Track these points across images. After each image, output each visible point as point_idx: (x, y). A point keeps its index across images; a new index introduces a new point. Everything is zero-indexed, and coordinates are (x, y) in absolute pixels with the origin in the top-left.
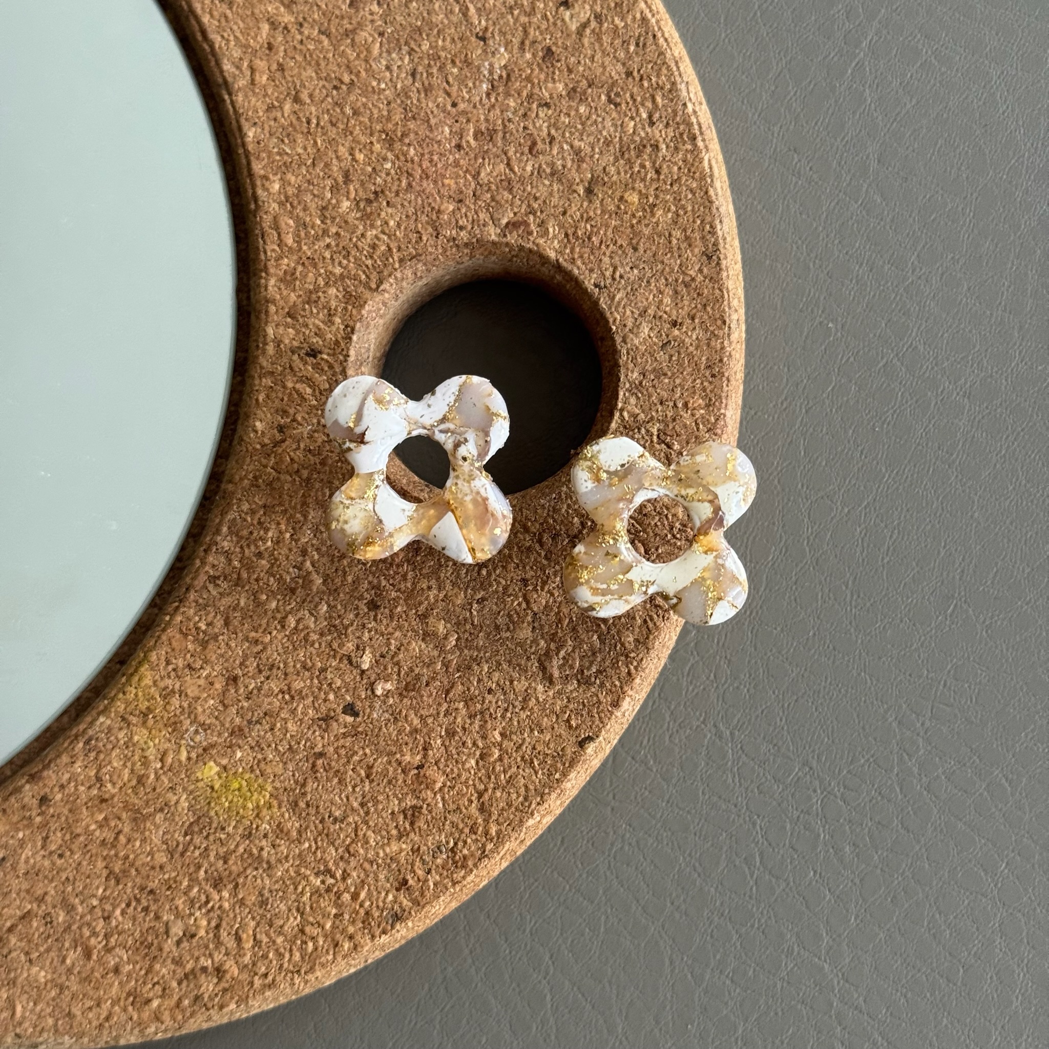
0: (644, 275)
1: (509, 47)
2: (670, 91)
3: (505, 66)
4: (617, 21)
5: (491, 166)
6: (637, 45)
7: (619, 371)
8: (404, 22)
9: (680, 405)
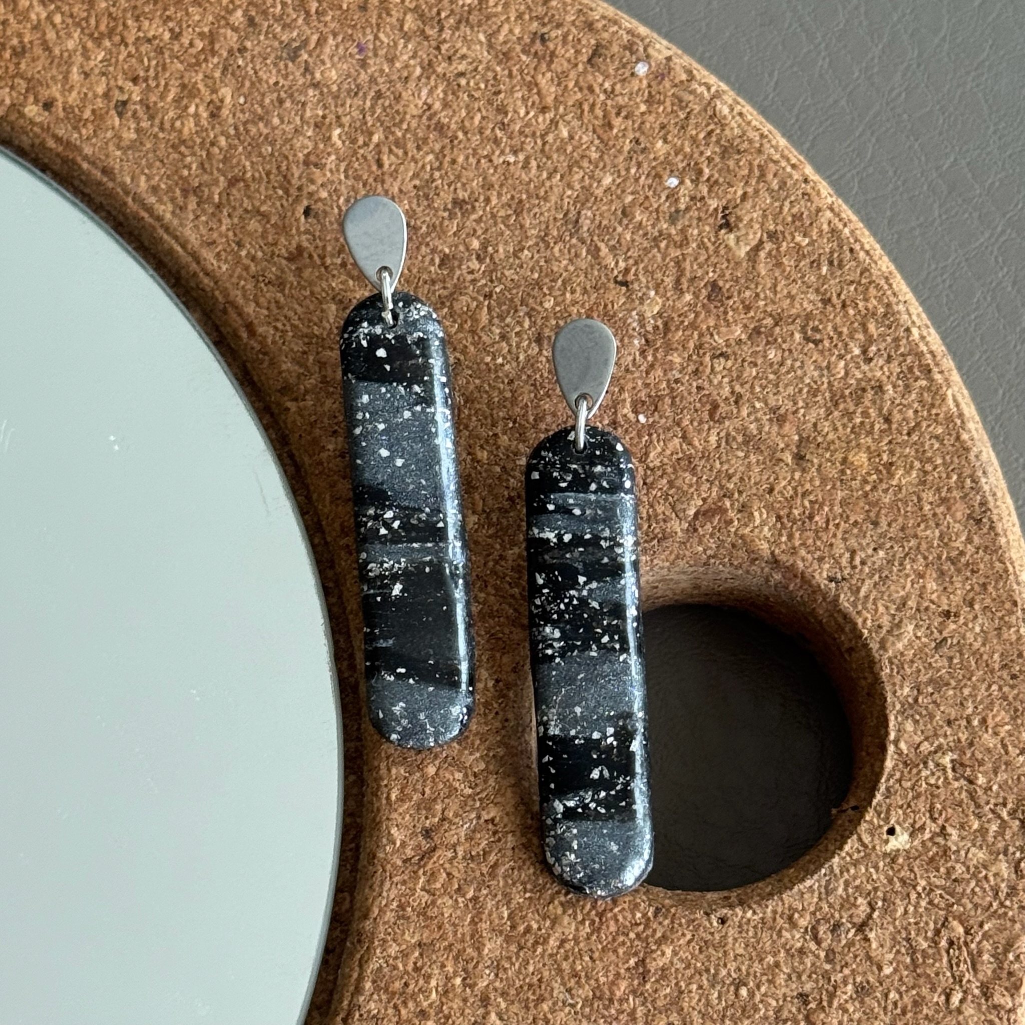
0: (894, 556)
1: (661, 290)
2: (885, 315)
3: (660, 314)
4: (798, 239)
5: (662, 443)
6: (831, 263)
7: (883, 688)
8: (516, 277)
9: (975, 723)
